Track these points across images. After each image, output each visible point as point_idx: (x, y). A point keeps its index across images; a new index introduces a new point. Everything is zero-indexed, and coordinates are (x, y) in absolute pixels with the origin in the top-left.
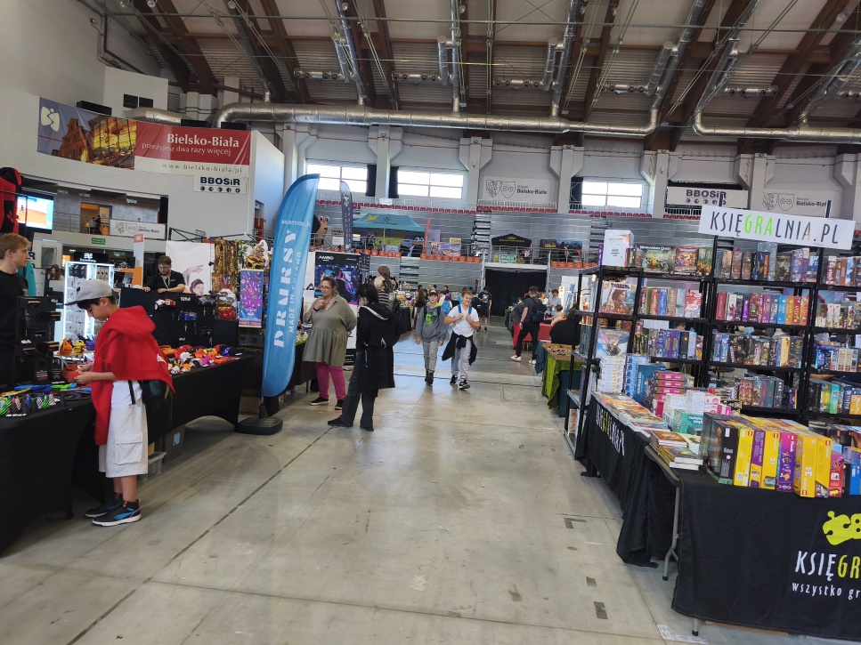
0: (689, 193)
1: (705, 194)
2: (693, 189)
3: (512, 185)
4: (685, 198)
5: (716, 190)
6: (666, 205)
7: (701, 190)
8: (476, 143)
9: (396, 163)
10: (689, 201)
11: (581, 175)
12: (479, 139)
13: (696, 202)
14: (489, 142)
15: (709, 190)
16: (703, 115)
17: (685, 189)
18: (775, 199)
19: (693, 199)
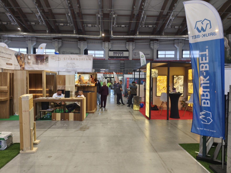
0: (114, 53)
1: (118, 53)
2: (115, 52)
3: (69, 52)
4: (113, 54)
5: (121, 52)
6: (108, 56)
7: (117, 52)
8: (56, 41)
9: (35, 47)
10: (114, 55)
11: (87, 49)
12: (57, 40)
13: (116, 55)
14: (60, 40)
15: (119, 52)
16: (113, 32)
17: (113, 52)
18: (137, 53)
19: (115, 54)
